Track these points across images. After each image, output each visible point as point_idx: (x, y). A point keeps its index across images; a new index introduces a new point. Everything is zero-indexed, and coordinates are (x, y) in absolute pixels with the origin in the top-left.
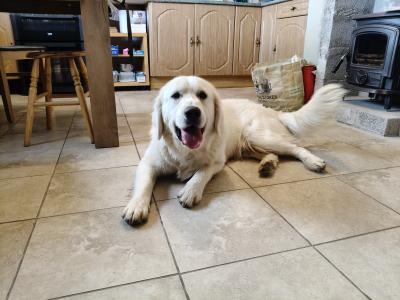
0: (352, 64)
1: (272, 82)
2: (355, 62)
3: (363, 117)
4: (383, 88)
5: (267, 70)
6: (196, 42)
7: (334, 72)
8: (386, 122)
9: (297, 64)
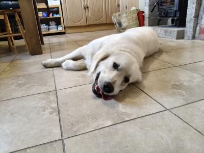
0: (160, 7)
1: (122, 21)
2: (161, 5)
3: (166, 31)
4: (175, 16)
5: (119, 15)
6: (86, 8)
7: (152, 12)
8: (176, 32)
9: (134, 10)
